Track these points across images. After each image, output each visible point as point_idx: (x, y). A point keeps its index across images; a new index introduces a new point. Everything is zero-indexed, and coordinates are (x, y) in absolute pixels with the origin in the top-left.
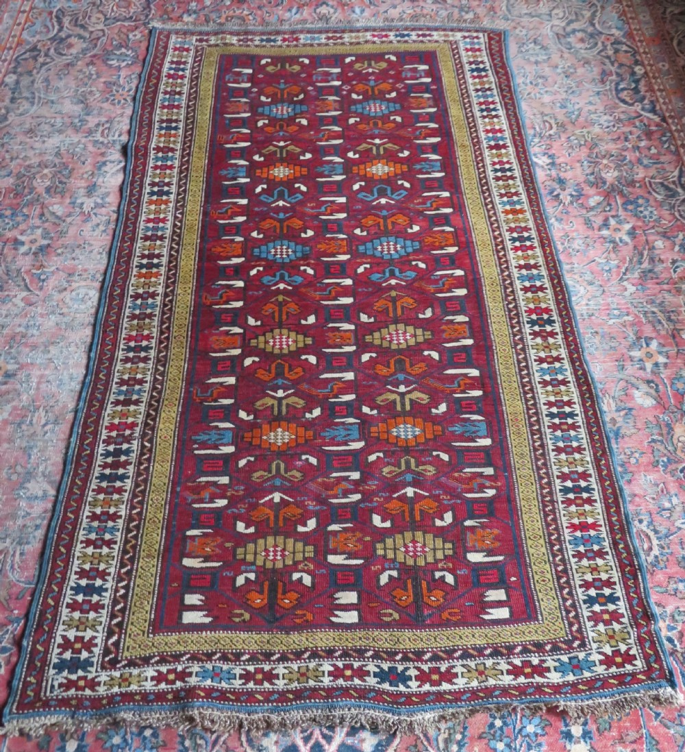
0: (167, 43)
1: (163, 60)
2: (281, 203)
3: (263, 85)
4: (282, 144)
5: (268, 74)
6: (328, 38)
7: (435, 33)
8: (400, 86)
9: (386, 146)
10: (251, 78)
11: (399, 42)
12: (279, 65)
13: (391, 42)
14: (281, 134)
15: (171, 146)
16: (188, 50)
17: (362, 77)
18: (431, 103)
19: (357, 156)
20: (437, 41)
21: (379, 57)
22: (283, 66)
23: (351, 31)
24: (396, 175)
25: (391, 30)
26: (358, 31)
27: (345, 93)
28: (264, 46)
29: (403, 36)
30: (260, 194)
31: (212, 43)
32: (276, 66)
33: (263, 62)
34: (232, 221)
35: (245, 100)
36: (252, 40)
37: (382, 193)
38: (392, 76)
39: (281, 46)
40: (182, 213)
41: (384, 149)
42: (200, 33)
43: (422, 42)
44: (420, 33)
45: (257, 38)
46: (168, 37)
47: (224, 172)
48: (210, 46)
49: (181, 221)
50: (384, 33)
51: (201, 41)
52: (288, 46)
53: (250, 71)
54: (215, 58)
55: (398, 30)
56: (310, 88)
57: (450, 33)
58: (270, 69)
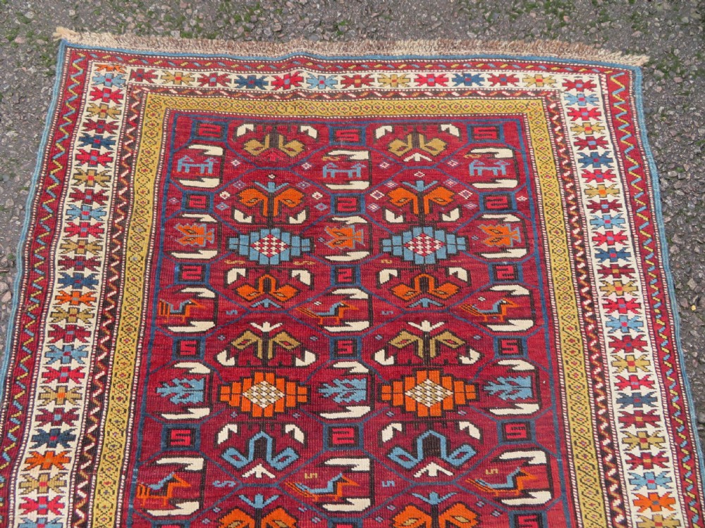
0: (83, 79)
1: (75, 117)
2: (259, 470)
3: (239, 185)
4: (266, 328)
5: (248, 160)
6: (347, 82)
7: (520, 75)
8: (465, 194)
9: (441, 338)
10: (221, 168)
11: (462, 93)
12: (267, 138)
13: (449, 94)
14: (266, 303)
15: (80, 323)
16: (116, 97)
17: (403, 172)
18: (517, 234)
19: (391, 361)
20: (524, 94)
21: (430, 127)
22: (274, 143)
23: (385, 67)
24: (456, 407)
25: (448, 67)
26: (396, 67)
27: (374, 207)
28: (244, 95)
29: (468, 80)
30: (226, 445)
31: (158, 82)
32: (262, 141)
33: (241, 131)
34: (174, 512)
35: (207, 218)
36: (223, 80)
37: (432, 453)
38: (454, 173)
39: (270, 96)
40: (86, 489)
41: (438, 344)
42: (140, 59)
43: (499, 94)
44: (497, 73)
45: (233, 76)
46: (85, 65)
47: (166, 390)
48: (154, 90)
49: (85, 509)
50: (437, 74)
51: (139, 76)
52: (283, 96)
53: (218, 151)
54: (161, 119)
55: (460, 67)
56: (317, 195)
57: (546, 75)
58: (252, 146)
